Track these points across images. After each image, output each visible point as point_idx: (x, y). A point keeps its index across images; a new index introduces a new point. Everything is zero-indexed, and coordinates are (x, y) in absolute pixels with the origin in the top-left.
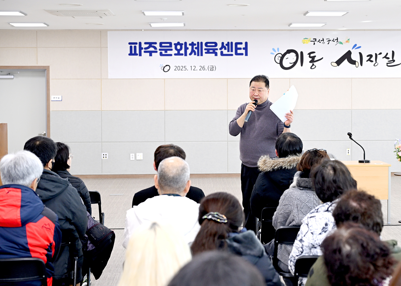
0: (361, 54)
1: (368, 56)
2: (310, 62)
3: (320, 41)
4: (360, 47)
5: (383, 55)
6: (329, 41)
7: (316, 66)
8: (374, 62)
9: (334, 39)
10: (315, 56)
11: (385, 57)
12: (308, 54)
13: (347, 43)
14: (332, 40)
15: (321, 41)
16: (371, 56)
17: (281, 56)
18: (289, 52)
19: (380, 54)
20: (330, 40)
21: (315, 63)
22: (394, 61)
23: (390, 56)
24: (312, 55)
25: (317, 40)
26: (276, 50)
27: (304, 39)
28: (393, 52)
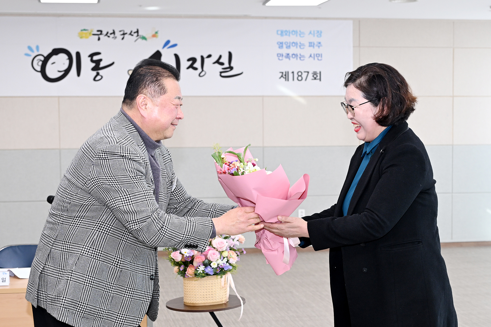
0: (177, 57)
1: (189, 60)
2: (93, 69)
3: (109, 35)
4: (175, 45)
5: (215, 58)
6: (124, 34)
7: (102, 77)
8: (200, 70)
9: (131, 32)
10: (101, 60)
11: (218, 62)
12: (89, 56)
13: (154, 38)
14: (129, 32)
15: (111, 34)
16: (194, 60)
17: (42, 58)
18: (56, 52)
19: (209, 56)
20: (126, 34)
21: (101, 72)
22: (231, 68)
23: (225, 60)
24: (95, 58)
25: (104, 32)
26: (34, 49)
27: (82, 30)
28: (230, 55)
